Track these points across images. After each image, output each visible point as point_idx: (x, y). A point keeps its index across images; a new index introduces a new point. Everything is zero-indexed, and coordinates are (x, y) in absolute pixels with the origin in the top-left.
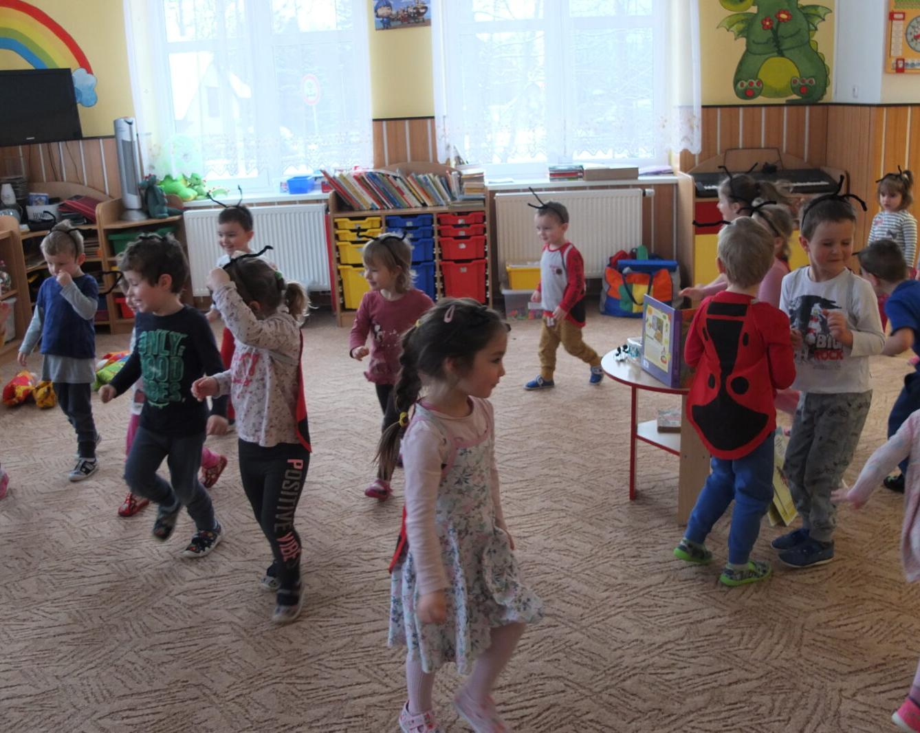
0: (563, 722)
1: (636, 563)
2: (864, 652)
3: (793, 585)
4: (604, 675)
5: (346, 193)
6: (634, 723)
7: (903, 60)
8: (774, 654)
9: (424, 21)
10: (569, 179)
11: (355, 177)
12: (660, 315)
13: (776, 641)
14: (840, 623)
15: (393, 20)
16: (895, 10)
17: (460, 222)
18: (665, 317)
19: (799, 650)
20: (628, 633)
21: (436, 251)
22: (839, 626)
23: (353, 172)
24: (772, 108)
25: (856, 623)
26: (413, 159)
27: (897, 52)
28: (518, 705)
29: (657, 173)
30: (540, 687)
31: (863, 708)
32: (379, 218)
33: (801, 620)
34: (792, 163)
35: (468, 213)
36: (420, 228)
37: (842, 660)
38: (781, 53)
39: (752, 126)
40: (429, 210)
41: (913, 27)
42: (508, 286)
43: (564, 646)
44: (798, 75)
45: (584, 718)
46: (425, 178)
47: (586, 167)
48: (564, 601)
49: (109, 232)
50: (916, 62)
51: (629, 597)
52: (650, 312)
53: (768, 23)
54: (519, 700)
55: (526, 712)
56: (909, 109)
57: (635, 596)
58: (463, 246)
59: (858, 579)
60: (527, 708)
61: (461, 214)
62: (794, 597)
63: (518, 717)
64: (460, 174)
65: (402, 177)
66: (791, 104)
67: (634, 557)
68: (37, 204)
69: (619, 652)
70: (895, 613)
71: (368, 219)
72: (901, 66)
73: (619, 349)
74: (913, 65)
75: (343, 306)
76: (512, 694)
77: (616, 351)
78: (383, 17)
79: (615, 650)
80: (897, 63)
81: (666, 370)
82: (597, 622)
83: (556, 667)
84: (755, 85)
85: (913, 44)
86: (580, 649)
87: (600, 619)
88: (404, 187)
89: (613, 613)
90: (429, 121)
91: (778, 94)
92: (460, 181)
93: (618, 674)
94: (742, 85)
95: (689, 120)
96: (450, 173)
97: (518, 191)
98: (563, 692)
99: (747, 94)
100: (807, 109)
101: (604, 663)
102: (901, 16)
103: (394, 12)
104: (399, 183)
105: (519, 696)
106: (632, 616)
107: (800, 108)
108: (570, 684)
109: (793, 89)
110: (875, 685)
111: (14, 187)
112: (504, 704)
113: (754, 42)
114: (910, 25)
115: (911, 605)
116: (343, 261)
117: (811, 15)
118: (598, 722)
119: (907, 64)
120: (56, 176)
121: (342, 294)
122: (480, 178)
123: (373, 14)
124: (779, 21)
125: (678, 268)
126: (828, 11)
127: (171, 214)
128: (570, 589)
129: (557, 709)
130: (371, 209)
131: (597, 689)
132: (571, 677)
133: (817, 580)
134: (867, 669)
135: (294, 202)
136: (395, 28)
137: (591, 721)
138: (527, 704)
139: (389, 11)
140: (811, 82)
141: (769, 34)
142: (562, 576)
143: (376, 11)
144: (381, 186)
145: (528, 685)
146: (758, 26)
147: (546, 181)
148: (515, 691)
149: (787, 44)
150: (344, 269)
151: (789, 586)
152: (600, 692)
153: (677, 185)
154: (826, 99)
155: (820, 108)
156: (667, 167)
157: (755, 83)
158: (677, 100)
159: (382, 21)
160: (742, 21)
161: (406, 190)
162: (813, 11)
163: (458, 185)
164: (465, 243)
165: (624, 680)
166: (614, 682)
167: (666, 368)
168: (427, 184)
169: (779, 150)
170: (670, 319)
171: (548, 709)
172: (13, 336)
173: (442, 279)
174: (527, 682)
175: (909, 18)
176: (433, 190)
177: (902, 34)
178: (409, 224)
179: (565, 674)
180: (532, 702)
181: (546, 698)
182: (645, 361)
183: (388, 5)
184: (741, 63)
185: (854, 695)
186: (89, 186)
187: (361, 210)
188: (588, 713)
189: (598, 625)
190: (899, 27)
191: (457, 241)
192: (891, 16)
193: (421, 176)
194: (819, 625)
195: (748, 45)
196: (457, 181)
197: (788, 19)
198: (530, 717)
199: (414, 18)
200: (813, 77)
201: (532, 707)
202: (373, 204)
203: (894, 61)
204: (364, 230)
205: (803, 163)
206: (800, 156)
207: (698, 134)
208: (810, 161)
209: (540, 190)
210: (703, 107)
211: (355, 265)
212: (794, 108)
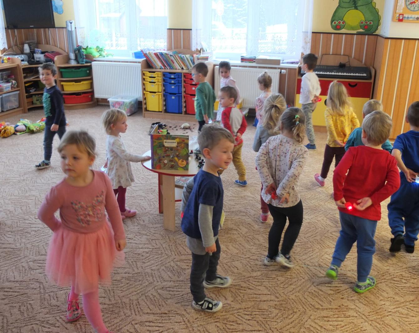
0: (20, 302)
5: (150, 61)
6: (43, 309)
7: (403, 15)
10: (250, 62)
11: (155, 54)
14: (172, 289)
19: (140, 297)
21: (183, 90)
22: (170, 291)
23: (154, 52)
24: (348, 35)
26: (184, 48)
27: (400, 11)
28: (14, 290)
29: (292, 63)
32: (160, 73)
34: (355, 64)
36: (176, 79)
38: (356, 8)
39: (337, 44)
40: (183, 71)
44: (364, 19)
46: (183, 57)
49: (60, 68)
50: (410, 16)
56: (403, 41)
63: (9, 295)
64: (199, 56)
65: (174, 56)
66: (358, 34)
68: (37, 54)
71: (156, 73)
72: (401, 18)
74: (408, 18)
75: (146, 108)
76: (18, 285)
80: (399, 16)
84: (341, 23)
85: (409, 7)
88: (175, 60)
90: (191, 31)
91: (353, 28)
94: (335, 23)
95: (305, 39)
99: (337, 27)
100: (367, 36)
104: (172, 58)
107: (363, 36)
109: (361, 26)
111: (30, 46)
113: (343, 1)
116: (146, 90)
119: (405, 17)
120: (47, 43)
121: (146, 104)
127: (86, 62)
130: (161, 68)
135: (136, 62)
140: (370, 23)
144: (165, 59)
147: (239, 62)
149: (360, 3)
150: (146, 93)
154: (377, 33)
155: (374, 36)
157: (341, 22)
161: (175, 62)
168: (185, 60)
169: (349, 56)
172: (18, 106)
173: (185, 102)
176: (187, 63)
178: (172, 77)
184: (335, 12)
186: (59, 48)
187: (156, 69)
188: (33, 300)
191: (192, 86)
195: (339, 3)
200: (371, 21)
201: (18, 292)
202: (161, 66)
203: (397, 15)
204: (155, 77)
205: (362, 64)
206: (360, 60)
207: (309, 46)
208: (365, 64)
209: (237, 66)
210: (313, 33)
211: (151, 92)
212: (360, 36)
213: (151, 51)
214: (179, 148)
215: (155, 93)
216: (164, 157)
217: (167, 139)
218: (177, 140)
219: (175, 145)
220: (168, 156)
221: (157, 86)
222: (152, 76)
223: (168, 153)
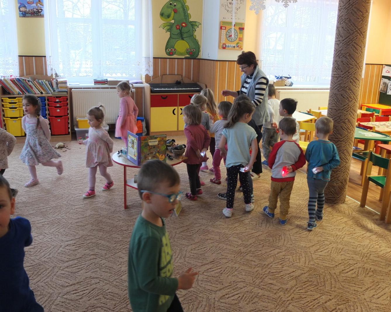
0: (99, 294)
1: (127, 232)
2: (207, 258)
3: (183, 236)
4: (114, 275)
5: (6, 87)
6: (125, 291)
7: (225, 44)
8: (176, 261)
9: (41, 15)
10: (102, 84)
11: (11, 80)
12: (133, 139)
13: (177, 257)
14: (199, 248)
15: (27, 13)
16: (223, 26)
17: (57, 100)
18: (135, 139)
19: (185, 259)
20: (123, 259)
21: (47, 112)
22: (199, 250)
23: (10, 77)
24: (179, 60)
25: (205, 248)
26: (37, 74)
27: (223, 41)
28: (81, 290)
29: (136, 83)
30: (90, 282)
31: (206, 277)
33: (186, 249)
34: (186, 81)
35: (61, 97)
37: (200, 261)
38: (183, 39)
39: (172, 66)
40: (44, 95)
41: (229, 32)
42: (77, 127)
43: (99, 266)
44: (188, 47)
45: (107, 292)
46: (42, 82)
47: (109, 79)
48: (99, 249)
50: (229, 45)
51: (124, 245)
52: (130, 137)
53: (178, 27)
54: (81, 288)
55: (84, 292)
56: (227, 62)
57: (126, 245)
58: (58, 110)
59: (206, 232)
60: (85, 290)
61: (57, 97)
62: (183, 241)
63: (81, 294)
64: (57, 80)
65: (32, 81)
66: (186, 58)
67: (126, 230)
69: (120, 266)
70: (218, 243)
71: (17, 98)
72: (224, 46)
73: (119, 152)
76: (79, 286)
77: (118, 153)
78: (23, 12)
79: (118, 265)
81: (136, 159)
82: (112, 256)
83: (96, 274)
84: (173, 50)
85: (229, 39)
86: (105, 266)
87: (113, 254)
88: (33, 85)
89: (118, 252)
90: (43, 58)
91: (181, 54)
92: (57, 84)
93: (120, 274)
94: (168, 50)
95: (149, 63)
96: (53, 80)
97: (81, 88)
98: (98, 283)
99: (170, 54)
100: (192, 60)
101: (114, 271)
102: (224, 28)
103: (27, 10)
104: (30, 83)
105: (81, 287)
106: (125, 252)
107: (190, 60)
108: (101, 279)
109: (187, 52)
110: (210, 269)
112: (76, 290)
113: (173, 34)
114: (227, 31)
115: (223, 240)
116: (6, 116)
117: (194, 25)
118: (112, 293)
119: (227, 46)
122: (65, 83)
123: (18, 10)
124: (182, 27)
125: (144, 120)
126: (199, 24)
128: (101, 244)
129: (97, 289)
130: (18, 94)
131: (112, 281)
132: (101, 277)
133: (191, 234)
134: (208, 264)
136: (28, 17)
137: (109, 292)
138: (85, 289)
139: (25, 9)
140: (194, 50)
141: (178, 31)
142: (98, 239)
143: (19, 9)
144: (23, 85)
145: (85, 282)
146: (174, 28)
147: (92, 85)
148: (80, 285)
149: (185, 35)
150: (6, 119)
151: (182, 237)
152: (113, 281)
153: (144, 88)
155: (197, 60)
156: (140, 81)
157: (173, 49)
158: (144, 55)
159: (22, 14)
160: (168, 26)
161: (33, 87)
162: (194, 24)
163: (56, 85)
164: (59, 109)
165: (122, 276)
166: (118, 277)
167: (136, 158)
168: (43, 84)
169: (182, 76)
170: (137, 140)
171: (93, 290)
174: (85, 281)
175: (227, 29)
176: (45, 87)
177: (225, 35)
179: (99, 276)
180: (87, 288)
181: (92, 286)
182: (128, 156)
183: (25, 7)
184: (168, 42)
185: (203, 273)
187: (14, 94)
188: (108, 290)
189: (112, 257)
190: (224, 32)
191: (56, 108)
192: (221, 28)
193: (40, 81)
194: (192, 250)
195: (170, 35)
196: (56, 84)
197: (185, 26)
198: (86, 294)
199: (36, 13)
200: (194, 48)
201: (87, 290)
203: (222, 44)
204: (16, 103)
205: (191, 81)
206: (189, 78)
207: (152, 69)
208: (193, 80)
209: (90, 88)
210: (154, 58)
211: (11, 118)
212: (187, 60)
213: (6, 78)
214: (159, 145)
215: (17, 118)
216: (148, 155)
217: (151, 139)
218: (158, 139)
219: (156, 143)
220: (152, 153)
221: (18, 111)
222: (13, 102)
223: (152, 151)
